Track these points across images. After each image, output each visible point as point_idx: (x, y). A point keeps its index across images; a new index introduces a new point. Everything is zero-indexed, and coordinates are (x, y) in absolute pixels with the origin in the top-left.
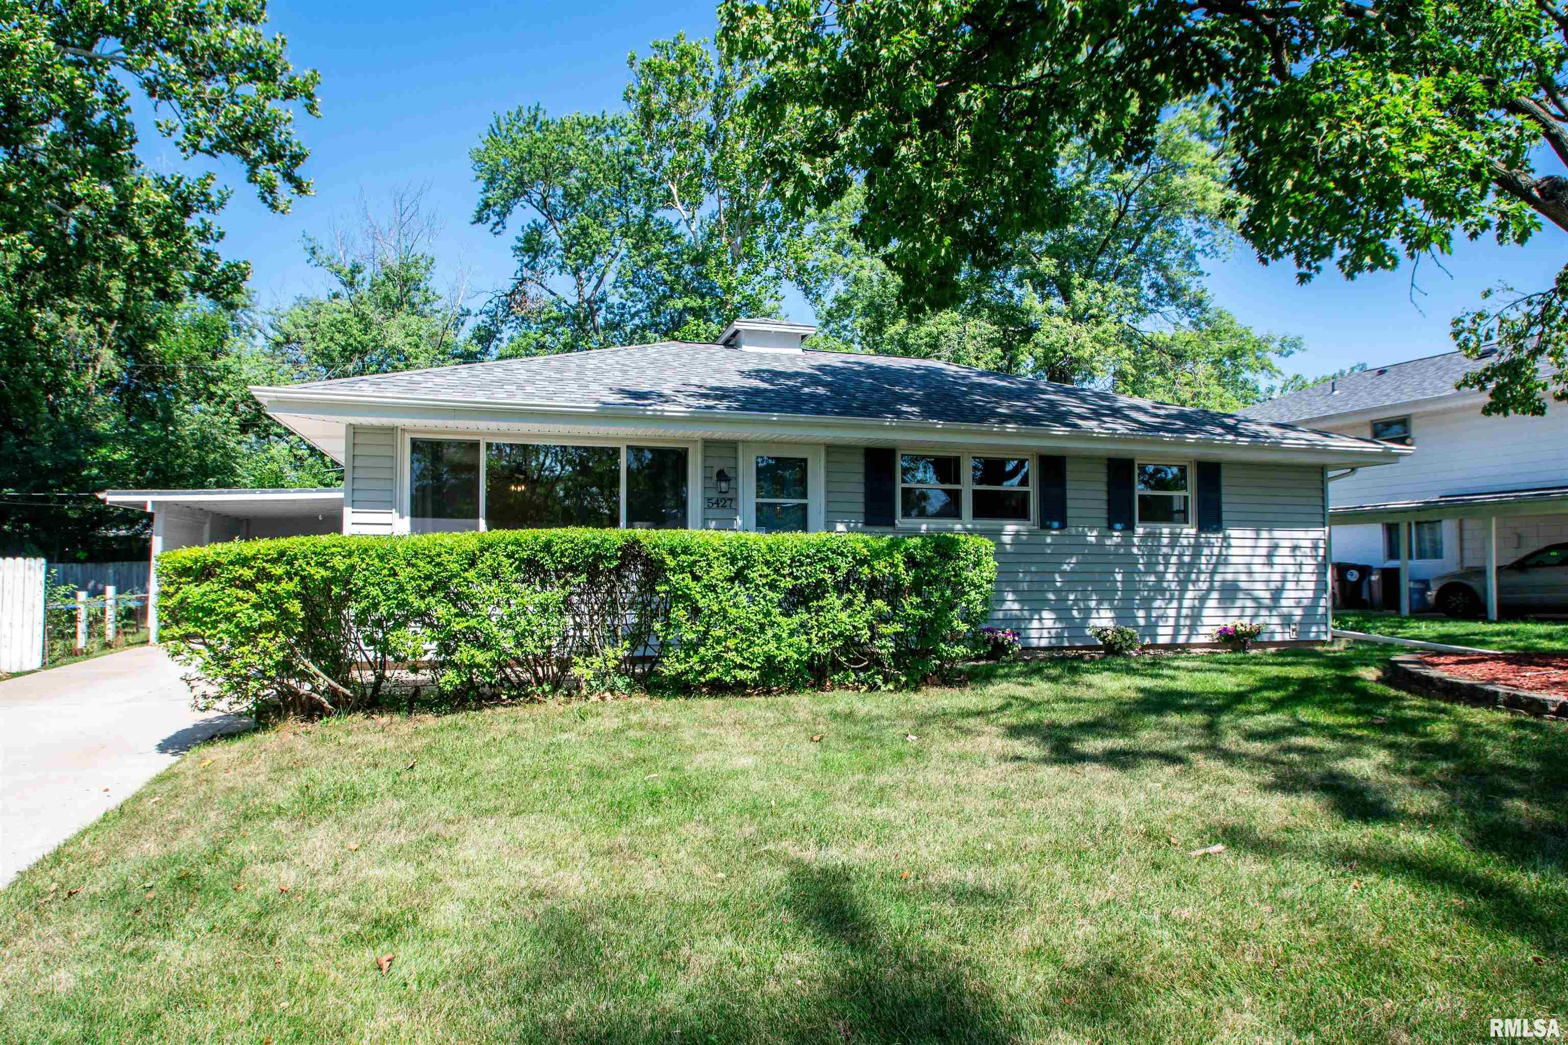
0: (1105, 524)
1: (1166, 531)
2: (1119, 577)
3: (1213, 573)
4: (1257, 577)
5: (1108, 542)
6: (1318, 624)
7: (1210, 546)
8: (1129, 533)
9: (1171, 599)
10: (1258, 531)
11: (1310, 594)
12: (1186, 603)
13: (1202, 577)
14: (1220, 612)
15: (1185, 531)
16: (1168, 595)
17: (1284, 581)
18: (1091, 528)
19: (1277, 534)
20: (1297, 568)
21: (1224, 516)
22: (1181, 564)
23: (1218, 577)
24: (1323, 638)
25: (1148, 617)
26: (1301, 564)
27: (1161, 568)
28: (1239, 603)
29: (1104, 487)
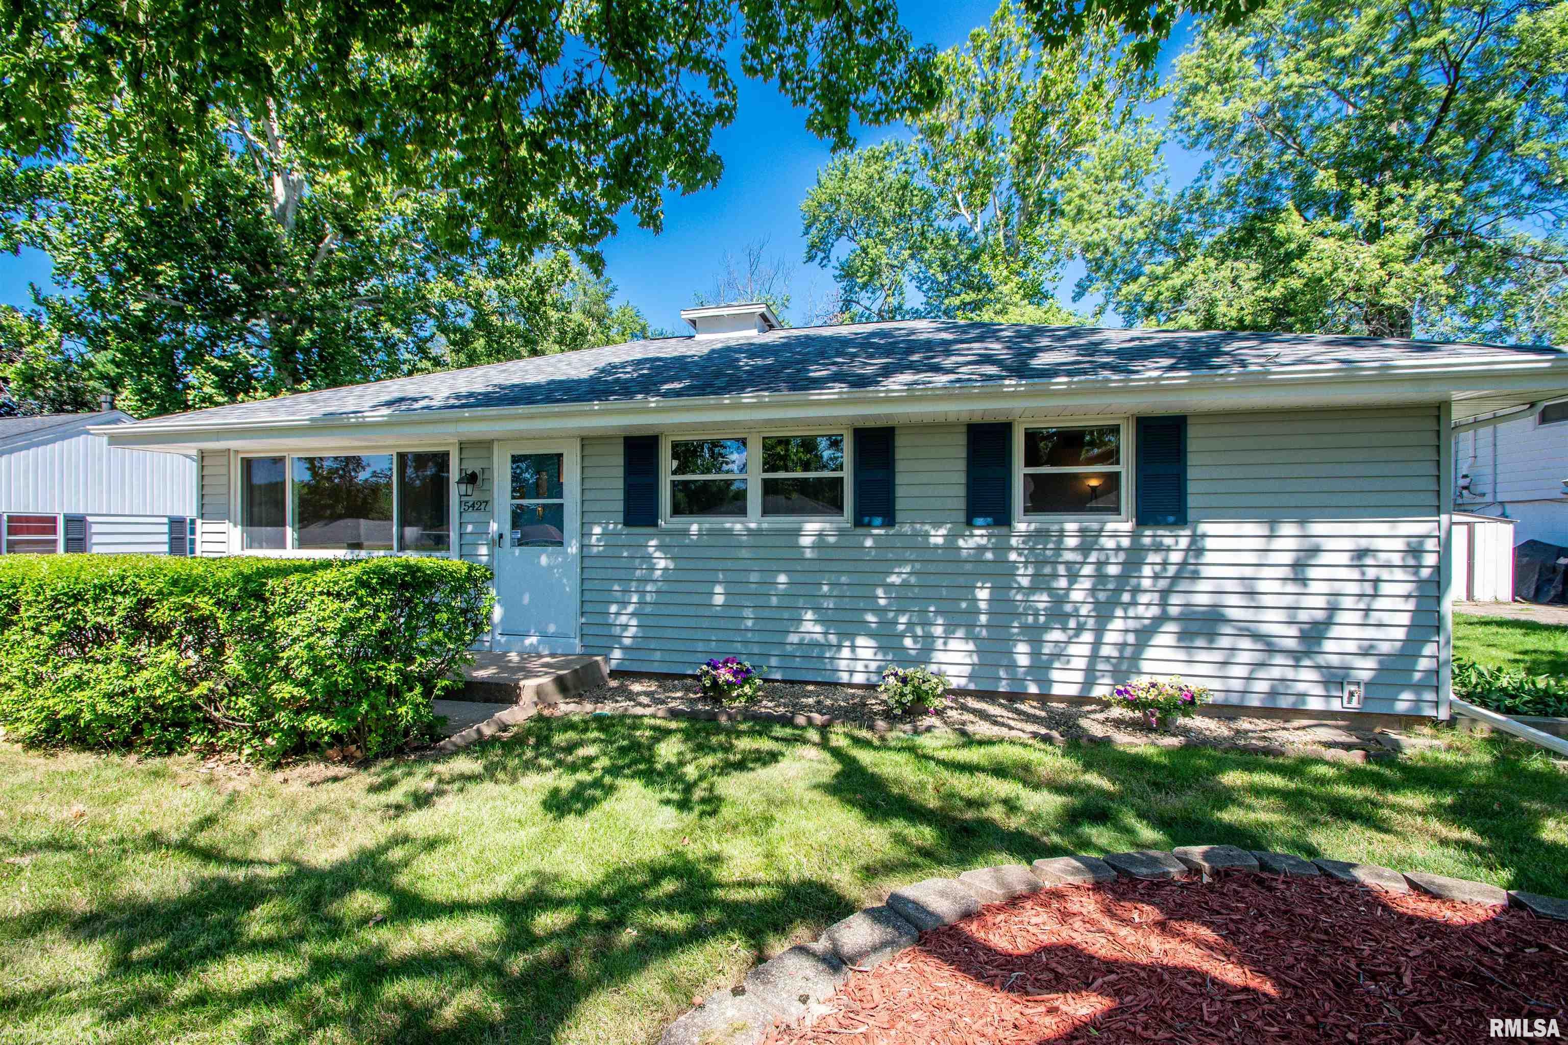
0: (962, 517)
1: (1071, 526)
2: (983, 594)
3: (1165, 594)
4: (1267, 600)
5: (965, 544)
6: (1418, 687)
7: (1158, 548)
8: (1003, 530)
9: (1080, 629)
10: (1273, 523)
11: (1400, 634)
12: (1110, 637)
13: (1144, 598)
14: (1181, 655)
15: (1110, 526)
16: (1072, 624)
17: (1333, 609)
18: (937, 524)
19: (1317, 528)
20: (1368, 588)
21: (1191, 501)
22: (1100, 577)
23: (1175, 599)
24: (1429, 712)
25: (1035, 654)
26: (1376, 581)
27: (1063, 583)
28: (1224, 642)
29: (962, 465)
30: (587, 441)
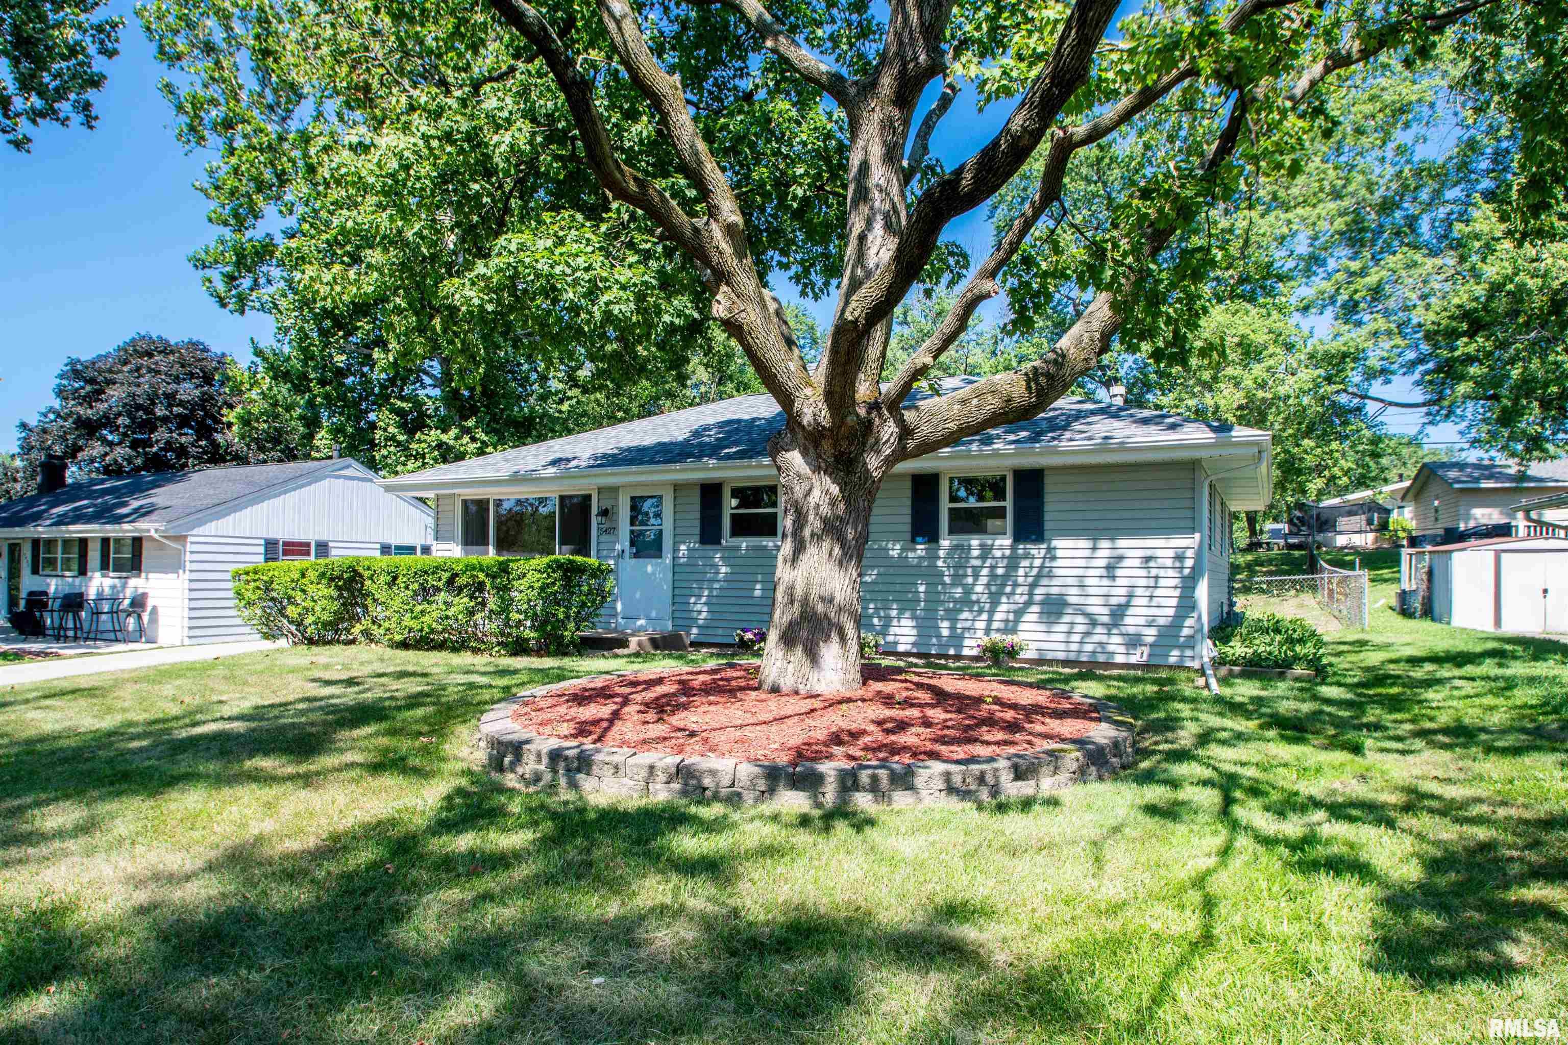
0: (908, 536)
1: (975, 542)
2: (922, 588)
3: (1033, 586)
4: (1091, 591)
5: (910, 555)
6: (1182, 647)
7: (1027, 556)
8: (933, 545)
9: (981, 611)
10: (1095, 540)
11: (1171, 612)
12: (998, 616)
13: (1019, 590)
14: (1043, 627)
15: (998, 542)
16: (976, 608)
17: (1130, 596)
18: (895, 541)
19: (1122, 543)
20: (1152, 582)
21: (1048, 525)
22: (993, 576)
23: (1039, 591)
24: (1188, 663)
25: (953, 628)
26: (1157, 577)
27: (970, 580)
28: (1066, 619)
29: (909, 502)
30: (678, 488)
